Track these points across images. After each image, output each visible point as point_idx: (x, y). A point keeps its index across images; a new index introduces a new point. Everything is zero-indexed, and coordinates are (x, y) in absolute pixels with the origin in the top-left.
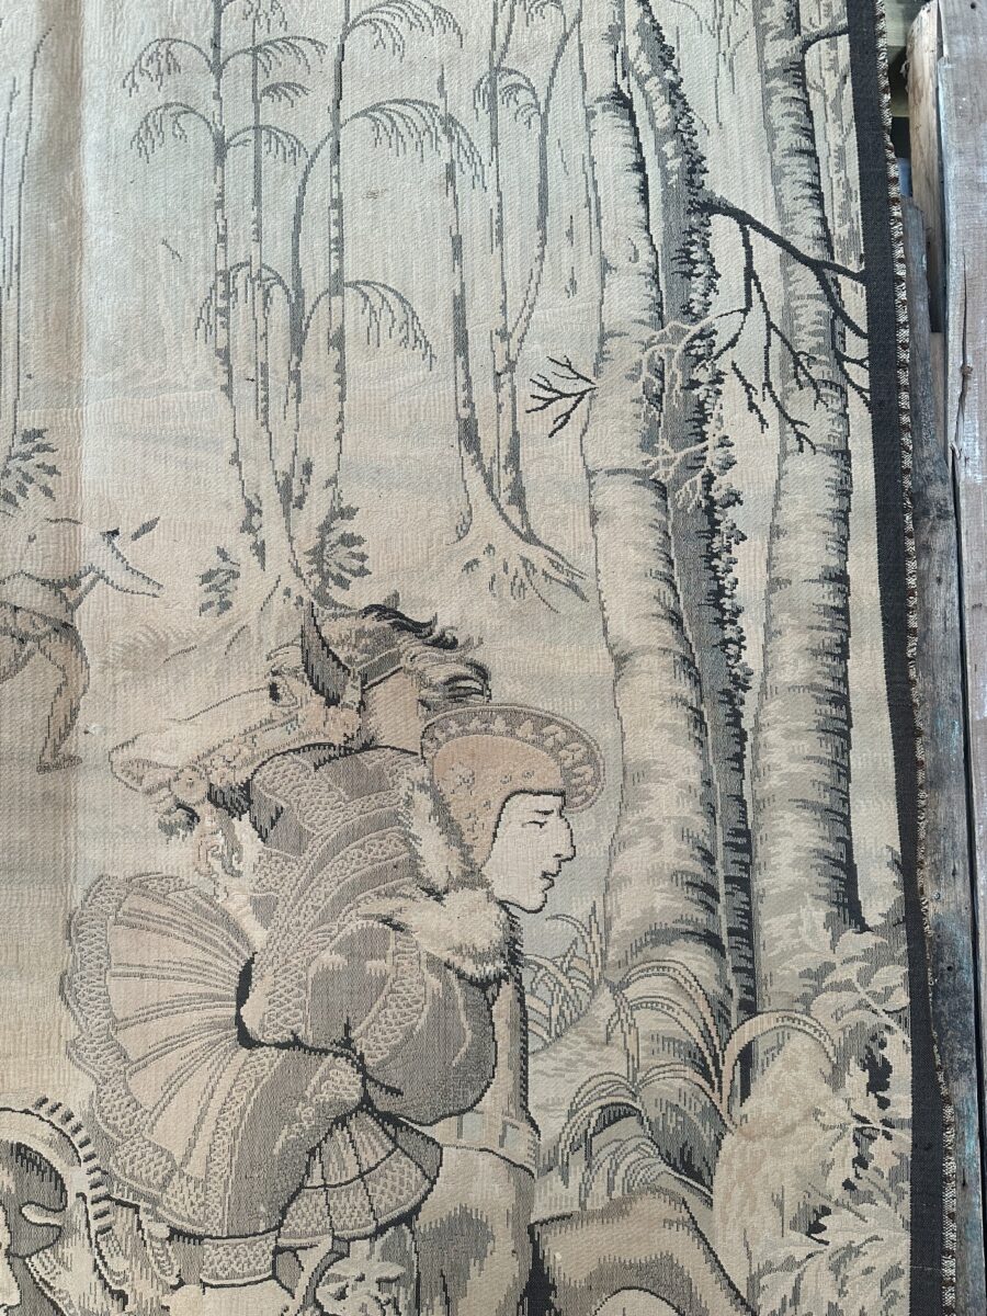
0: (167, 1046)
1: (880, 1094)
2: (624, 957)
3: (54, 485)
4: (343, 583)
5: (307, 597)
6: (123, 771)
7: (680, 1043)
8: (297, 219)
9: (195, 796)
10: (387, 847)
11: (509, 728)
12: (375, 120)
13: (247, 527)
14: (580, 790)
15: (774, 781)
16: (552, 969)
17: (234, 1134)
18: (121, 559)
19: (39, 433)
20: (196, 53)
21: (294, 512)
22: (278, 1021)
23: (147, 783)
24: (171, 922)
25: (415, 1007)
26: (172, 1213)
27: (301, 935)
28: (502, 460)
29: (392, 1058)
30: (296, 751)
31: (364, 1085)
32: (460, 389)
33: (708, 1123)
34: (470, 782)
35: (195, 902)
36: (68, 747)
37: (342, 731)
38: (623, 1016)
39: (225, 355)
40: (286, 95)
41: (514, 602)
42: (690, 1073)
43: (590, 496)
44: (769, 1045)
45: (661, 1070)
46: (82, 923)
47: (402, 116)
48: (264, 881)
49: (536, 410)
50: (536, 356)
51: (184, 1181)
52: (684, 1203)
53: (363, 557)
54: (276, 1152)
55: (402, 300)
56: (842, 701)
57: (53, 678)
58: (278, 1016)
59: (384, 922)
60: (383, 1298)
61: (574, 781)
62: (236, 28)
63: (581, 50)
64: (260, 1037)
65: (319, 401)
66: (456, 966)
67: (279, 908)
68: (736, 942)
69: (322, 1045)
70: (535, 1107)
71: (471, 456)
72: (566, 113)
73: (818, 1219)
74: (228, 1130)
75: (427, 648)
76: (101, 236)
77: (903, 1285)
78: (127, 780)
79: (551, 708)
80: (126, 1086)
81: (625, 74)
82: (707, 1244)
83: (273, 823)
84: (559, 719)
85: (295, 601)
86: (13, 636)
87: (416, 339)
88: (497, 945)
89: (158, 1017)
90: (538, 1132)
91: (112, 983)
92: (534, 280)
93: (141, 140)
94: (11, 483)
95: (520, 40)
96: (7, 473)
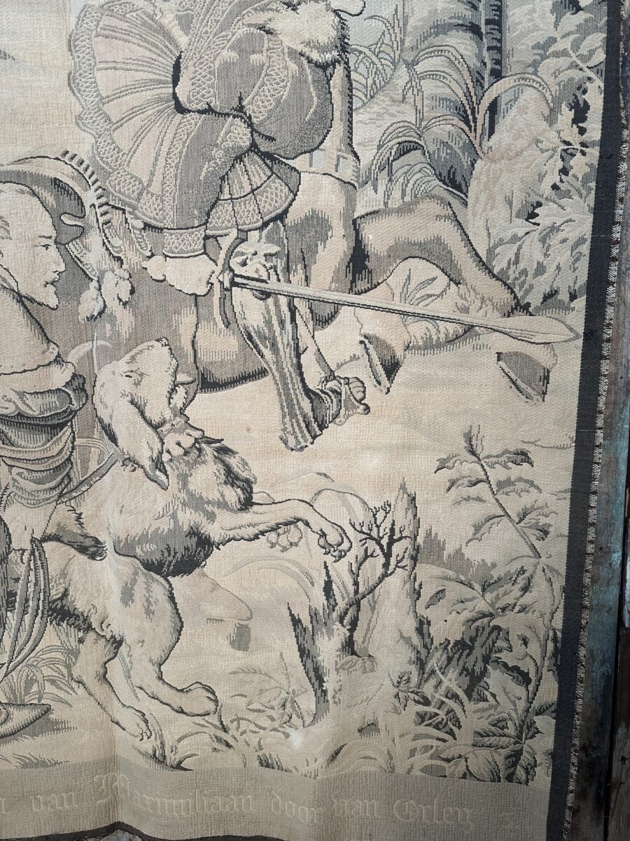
0: (133, 113)
1: (581, 125)
2: (415, 44)
7: (450, 102)
16: (368, 53)
17: (177, 166)
22: (198, 96)
24: (129, 33)
25: (282, 84)
26: (144, 214)
27: (209, 39)
29: (269, 117)
31: (252, 136)
33: (466, 153)
35: (142, 19)
38: (414, 84)
42: (456, 121)
44: (509, 99)
45: (438, 119)
46: (77, 39)
48: (184, 4)
51: (149, 196)
52: (450, 204)
54: (201, 178)
58: (198, 93)
59: (260, 29)
60: (268, 265)
64: (187, 106)
66: (307, 54)
67: (194, 21)
68: (491, 29)
69: (227, 111)
70: (357, 144)
73: (534, 209)
74: (173, 164)
77: (585, 249)
80: (112, 139)
82: (463, 229)
88: (333, 41)
89: (126, 95)
90: (359, 160)
91: (98, 74)
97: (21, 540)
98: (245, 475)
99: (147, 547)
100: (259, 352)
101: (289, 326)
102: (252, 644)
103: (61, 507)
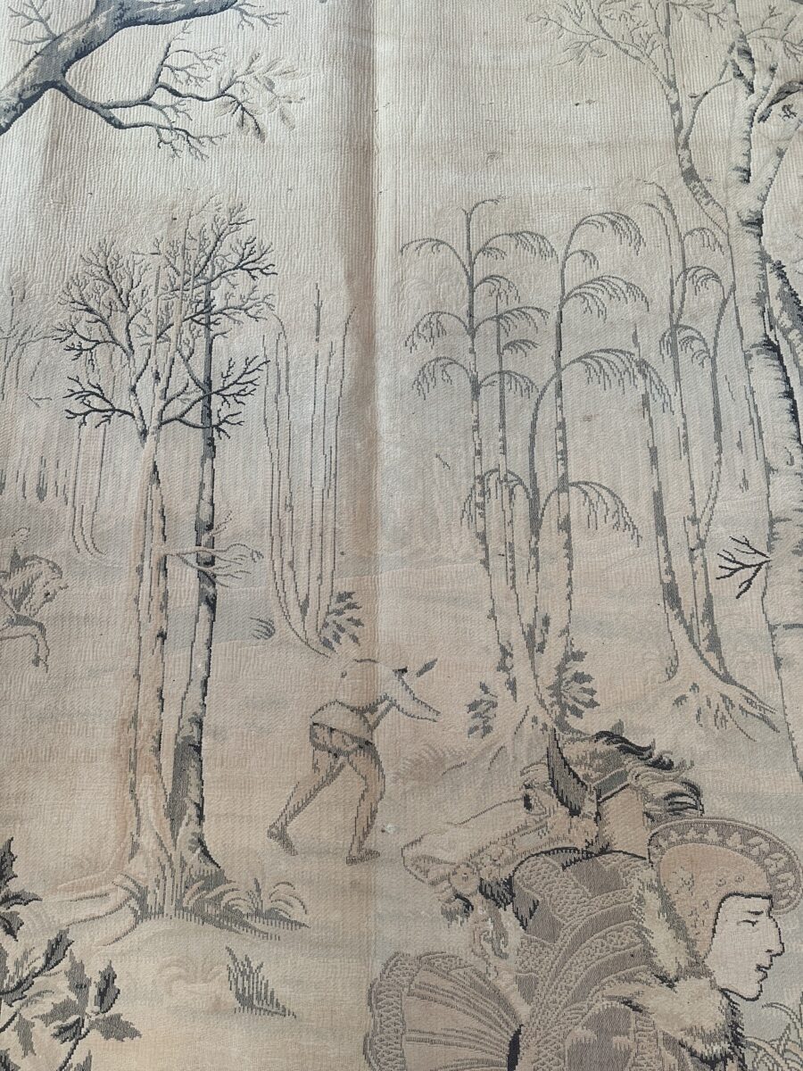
3: (360, 633)
4: (579, 714)
5: (550, 724)
6: (413, 865)
8: (532, 438)
9: (470, 888)
10: (624, 938)
11: (721, 838)
12: (587, 364)
13: (502, 667)
14: (784, 894)
16: (770, 1050)
18: (408, 691)
19: (349, 595)
20: (457, 321)
21: (537, 655)
23: (432, 876)
24: (453, 995)
27: (558, 1011)
28: (700, 616)
30: (547, 853)
32: (662, 561)
34: (690, 884)
35: (471, 978)
36: (370, 843)
37: (584, 837)
39: (483, 537)
40: (521, 348)
41: (718, 731)
43: (773, 646)
46: (381, 992)
47: (607, 361)
48: (526, 963)
49: (724, 577)
50: (721, 535)
53: (592, 692)
55: (614, 495)
57: (358, 788)
59: (626, 1003)
61: (779, 886)
62: (484, 302)
63: (737, 311)
65: (553, 570)
66: (689, 1045)
67: (539, 986)
71: (675, 612)
72: (730, 356)
75: (648, 768)
76: (390, 451)
78: (416, 873)
79: (755, 823)
81: (771, 327)
83: (531, 914)
84: (762, 832)
85: (541, 727)
86: (329, 752)
87: (626, 524)
88: (721, 1027)
91: (407, 1047)
92: (715, 481)
93: (419, 383)
94: (329, 636)
95: (692, 303)
96: (326, 625)
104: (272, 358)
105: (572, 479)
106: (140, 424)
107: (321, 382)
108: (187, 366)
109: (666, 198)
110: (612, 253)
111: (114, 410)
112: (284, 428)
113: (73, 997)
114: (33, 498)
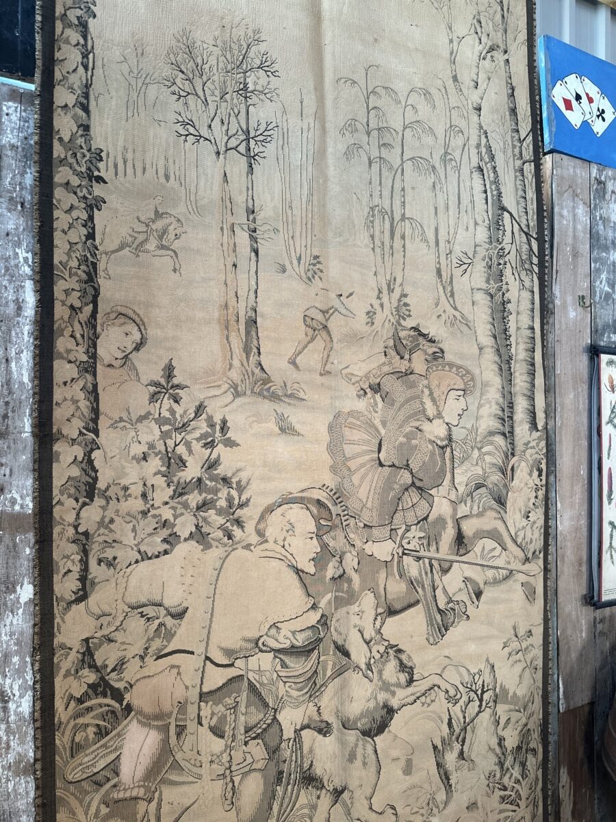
0: (361, 466)
1: (540, 477)
2: (481, 440)
3: (322, 276)
4: (404, 319)
6: (345, 377)
7: (497, 465)
8: (392, 193)
9: (366, 386)
10: (417, 405)
11: (450, 369)
12: (413, 162)
13: (379, 298)
14: (468, 389)
15: (518, 388)
16: (461, 443)
17: (379, 494)
18: (343, 304)
19: (318, 257)
20: (362, 126)
21: (391, 294)
22: (389, 458)
23: (353, 381)
24: (360, 427)
25: (425, 454)
26: (364, 519)
27: (394, 432)
28: (448, 282)
29: (420, 470)
30: (392, 373)
31: (412, 478)
32: (437, 258)
33: (504, 489)
34: (439, 386)
35: (366, 420)
36: (327, 368)
37: (405, 368)
38: (481, 457)
39: (372, 237)
40: (388, 147)
41: (451, 329)
42: (499, 474)
43: (472, 296)
44: (518, 465)
45: (491, 473)
46: (333, 427)
47: (421, 163)
48: (383, 415)
49: (457, 267)
50: (457, 250)
51: (366, 509)
52: (500, 512)
53: (410, 311)
54: (389, 499)
55: (422, 227)
56: (533, 365)
59: (416, 429)
61: (467, 386)
62: (373, 120)
63: (469, 150)
64: (384, 463)
65: (398, 256)
66: (436, 442)
67: (388, 423)
68: (510, 435)
69: (402, 466)
71: (439, 280)
72: (465, 171)
73: (528, 514)
74: (377, 493)
75: (427, 342)
78: (347, 380)
80: (350, 479)
81: (481, 160)
82: (506, 524)
83: (386, 396)
84: (463, 367)
85: (391, 324)
86: (312, 328)
87: (425, 240)
88: (446, 436)
89: (359, 457)
90: (458, 491)
91: (345, 446)
92: (457, 226)
93: (347, 155)
94: (310, 274)
95: (453, 144)
96: (309, 270)
97: (288, 733)
98: (410, 664)
99: (364, 721)
100: (416, 590)
101: (429, 575)
102: (414, 770)
103: (311, 704)
104: (280, 124)
105: (407, 216)
106: (215, 147)
107: (305, 143)
108: (237, 119)
109: (445, 87)
110: (424, 109)
111: (201, 136)
112: (287, 165)
113: (209, 430)
114: (163, 180)
